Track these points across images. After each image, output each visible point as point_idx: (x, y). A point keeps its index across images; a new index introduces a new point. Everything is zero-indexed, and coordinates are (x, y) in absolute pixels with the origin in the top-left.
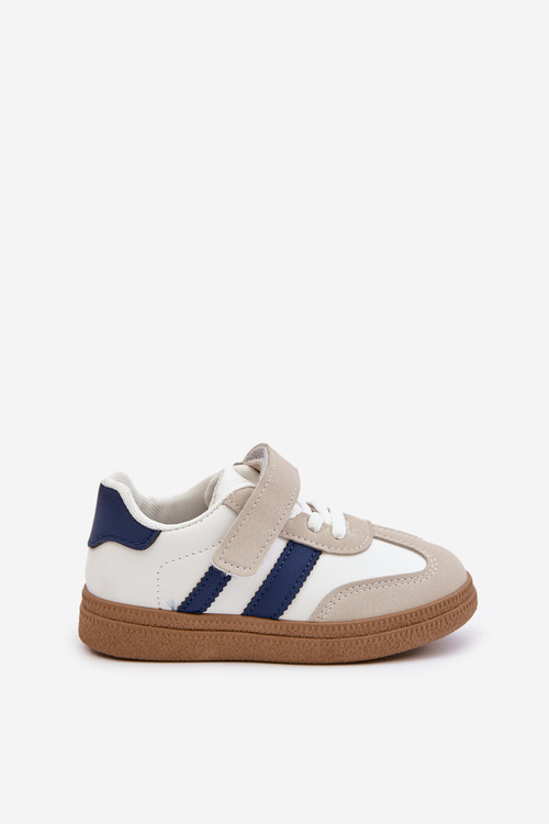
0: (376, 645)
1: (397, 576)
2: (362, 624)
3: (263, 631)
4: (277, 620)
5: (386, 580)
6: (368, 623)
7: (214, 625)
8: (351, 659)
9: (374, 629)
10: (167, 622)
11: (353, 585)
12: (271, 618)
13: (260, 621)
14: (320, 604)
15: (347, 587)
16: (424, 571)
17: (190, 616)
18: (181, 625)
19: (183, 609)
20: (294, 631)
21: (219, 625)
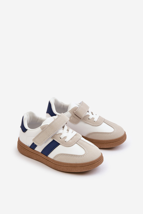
3: (44, 158)
9: (65, 165)
10: (27, 149)
12: (46, 155)
13: (44, 155)
14: (55, 156)
15: (62, 154)
16: (82, 155)
17: (31, 149)
18: (30, 150)
19: (30, 147)
20: (49, 160)
21: (36, 153)
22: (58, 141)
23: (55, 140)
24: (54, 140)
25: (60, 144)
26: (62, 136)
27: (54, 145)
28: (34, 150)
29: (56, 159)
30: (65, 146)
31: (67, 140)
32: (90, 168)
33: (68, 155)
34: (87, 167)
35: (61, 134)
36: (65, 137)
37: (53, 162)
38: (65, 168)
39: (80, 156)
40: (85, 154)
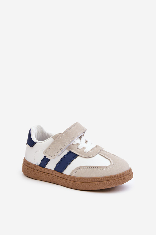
0: (86, 186)
1: (97, 166)
2: (83, 179)
3: (58, 176)
4: (62, 173)
5: (94, 167)
6: (84, 179)
7: (46, 172)
8: (79, 189)
9: (86, 181)
10: (36, 169)
11: (83, 167)
12: (60, 172)
13: (57, 173)
14: (73, 171)
15: (81, 167)
16: (108, 166)
17: (41, 168)
18: (39, 170)
19: (40, 165)
20: (65, 178)
21: (48, 172)
22: (75, 152)
23: (72, 151)
24: (70, 152)
25: (78, 156)
26: (80, 147)
27: (70, 157)
28: (44, 169)
29: (75, 175)
30: (85, 157)
31: (87, 150)
32: (119, 182)
33: (89, 167)
34: (115, 181)
35: (78, 144)
36: (84, 148)
37: (71, 179)
38: (86, 185)
39: (104, 167)
40: (111, 165)
